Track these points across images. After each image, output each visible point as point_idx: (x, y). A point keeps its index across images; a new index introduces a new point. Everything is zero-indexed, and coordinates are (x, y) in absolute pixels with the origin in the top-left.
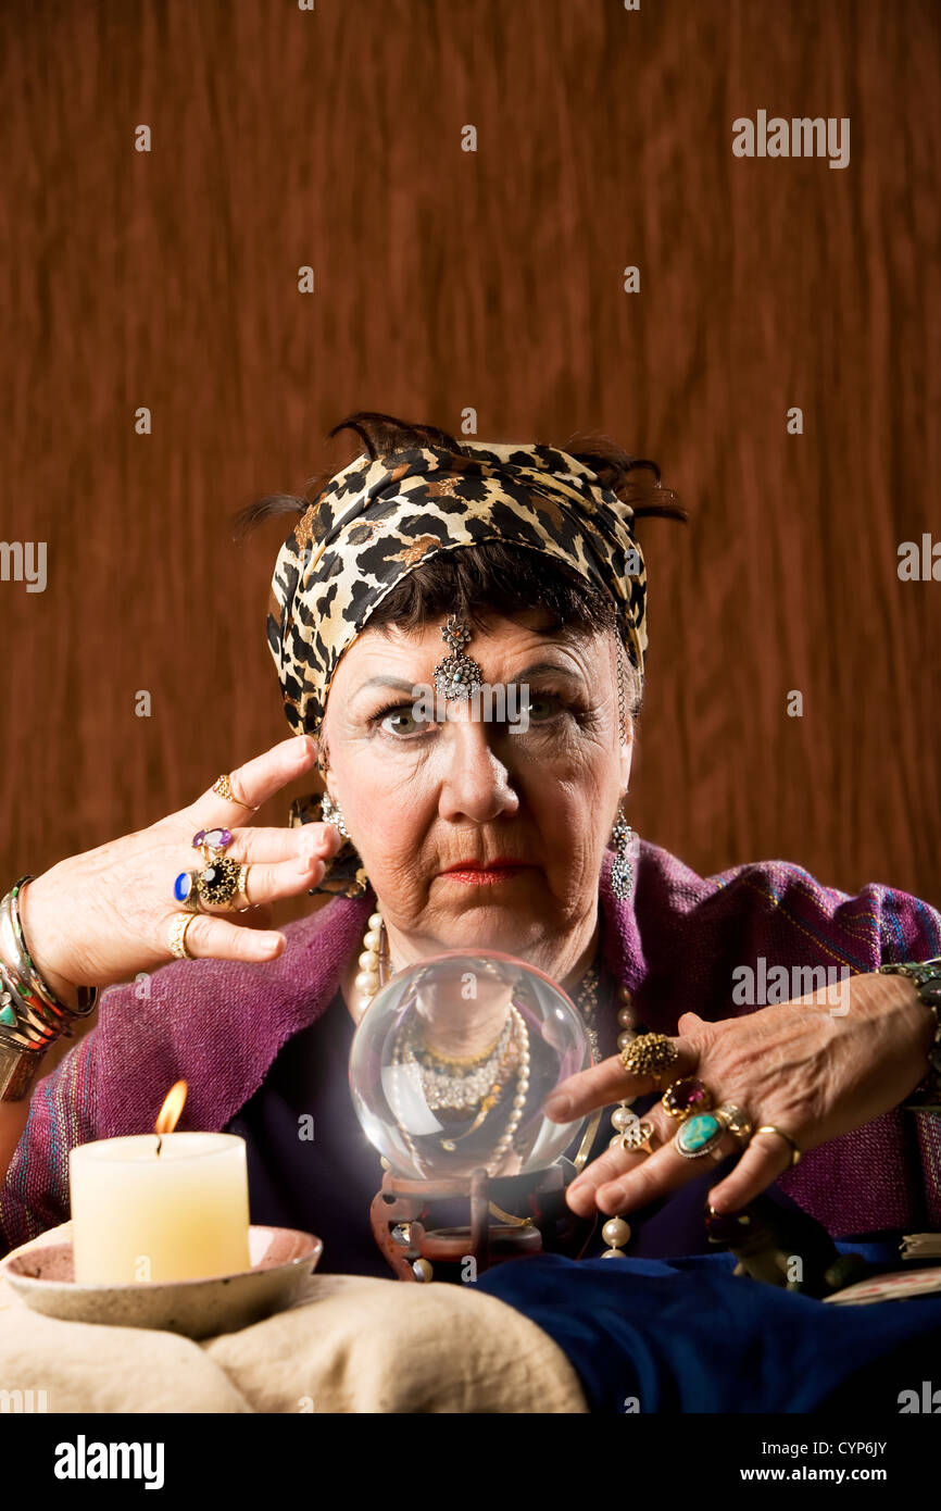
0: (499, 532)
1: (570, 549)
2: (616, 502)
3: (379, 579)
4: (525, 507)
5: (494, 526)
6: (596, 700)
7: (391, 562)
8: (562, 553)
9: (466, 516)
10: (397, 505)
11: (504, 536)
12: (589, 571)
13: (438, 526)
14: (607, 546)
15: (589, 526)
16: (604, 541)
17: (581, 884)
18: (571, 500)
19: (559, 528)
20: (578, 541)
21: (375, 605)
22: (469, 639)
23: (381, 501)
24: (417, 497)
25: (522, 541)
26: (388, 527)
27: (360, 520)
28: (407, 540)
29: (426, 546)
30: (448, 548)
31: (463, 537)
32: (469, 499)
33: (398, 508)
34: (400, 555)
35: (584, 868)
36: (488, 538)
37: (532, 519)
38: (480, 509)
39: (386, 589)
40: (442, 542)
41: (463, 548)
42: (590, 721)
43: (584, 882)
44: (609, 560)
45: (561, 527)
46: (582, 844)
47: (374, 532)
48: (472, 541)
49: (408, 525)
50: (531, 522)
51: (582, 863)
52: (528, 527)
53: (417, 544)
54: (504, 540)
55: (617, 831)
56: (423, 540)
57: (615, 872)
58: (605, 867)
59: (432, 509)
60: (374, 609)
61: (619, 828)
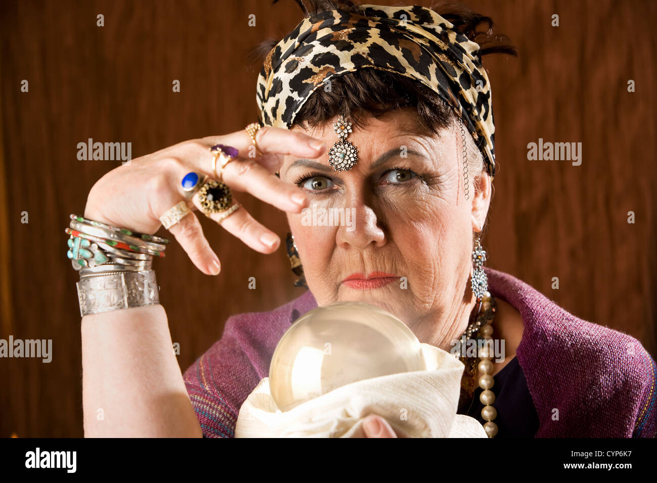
0: (373, 62)
1: (425, 73)
2: (467, 41)
3: (299, 95)
4: (393, 46)
5: (370, 59)
6: (441, 170)
7: (306, 84)
8: (418, 75)
9: (352, 52)
10: (314, 46)
11: (375, 65)
12: (439, 87)
13: (334, 60)
14: (456, 69)
15: (443, 58)
16: (454, 67)
17: (433, 288)
18: (430, 42)
19: (417, 59)
20: (432, 68)
21: (297, 111)
22: (350, 131)
23: (305, 44)
24: (325, 42)
25: (388, 68)
26: (306, 61)
27: (292, 57)
28: (316, 69)
29: (326, 72)
30: (339, 73)
31: (349, 66)
32: (355, 42)
33: (314, 48)
34: (311, 79)
35: (435, 278)
36: (365, 66)
37: (398, 54)
38: (362, 48)
39: (303, 101)
40: (335, 70)
41: (349, 72)
42: (436, 183)
43: (436, 286)
44: (457, 79)
45: (419, 59)
46: (432, 262)
47: (299, 65)
48: (354, 68)
49: (317, 60)
50: (397, 56)
51: (433, 275)
52: (394, 60)
53: (321, 71)
54: (375, 67)
55: (475, 254)
56: (325, 69)
57: (474, 279)
58: (470, 278)
59: (332, 49)
60: (297, 114)
61: (477, 252)
